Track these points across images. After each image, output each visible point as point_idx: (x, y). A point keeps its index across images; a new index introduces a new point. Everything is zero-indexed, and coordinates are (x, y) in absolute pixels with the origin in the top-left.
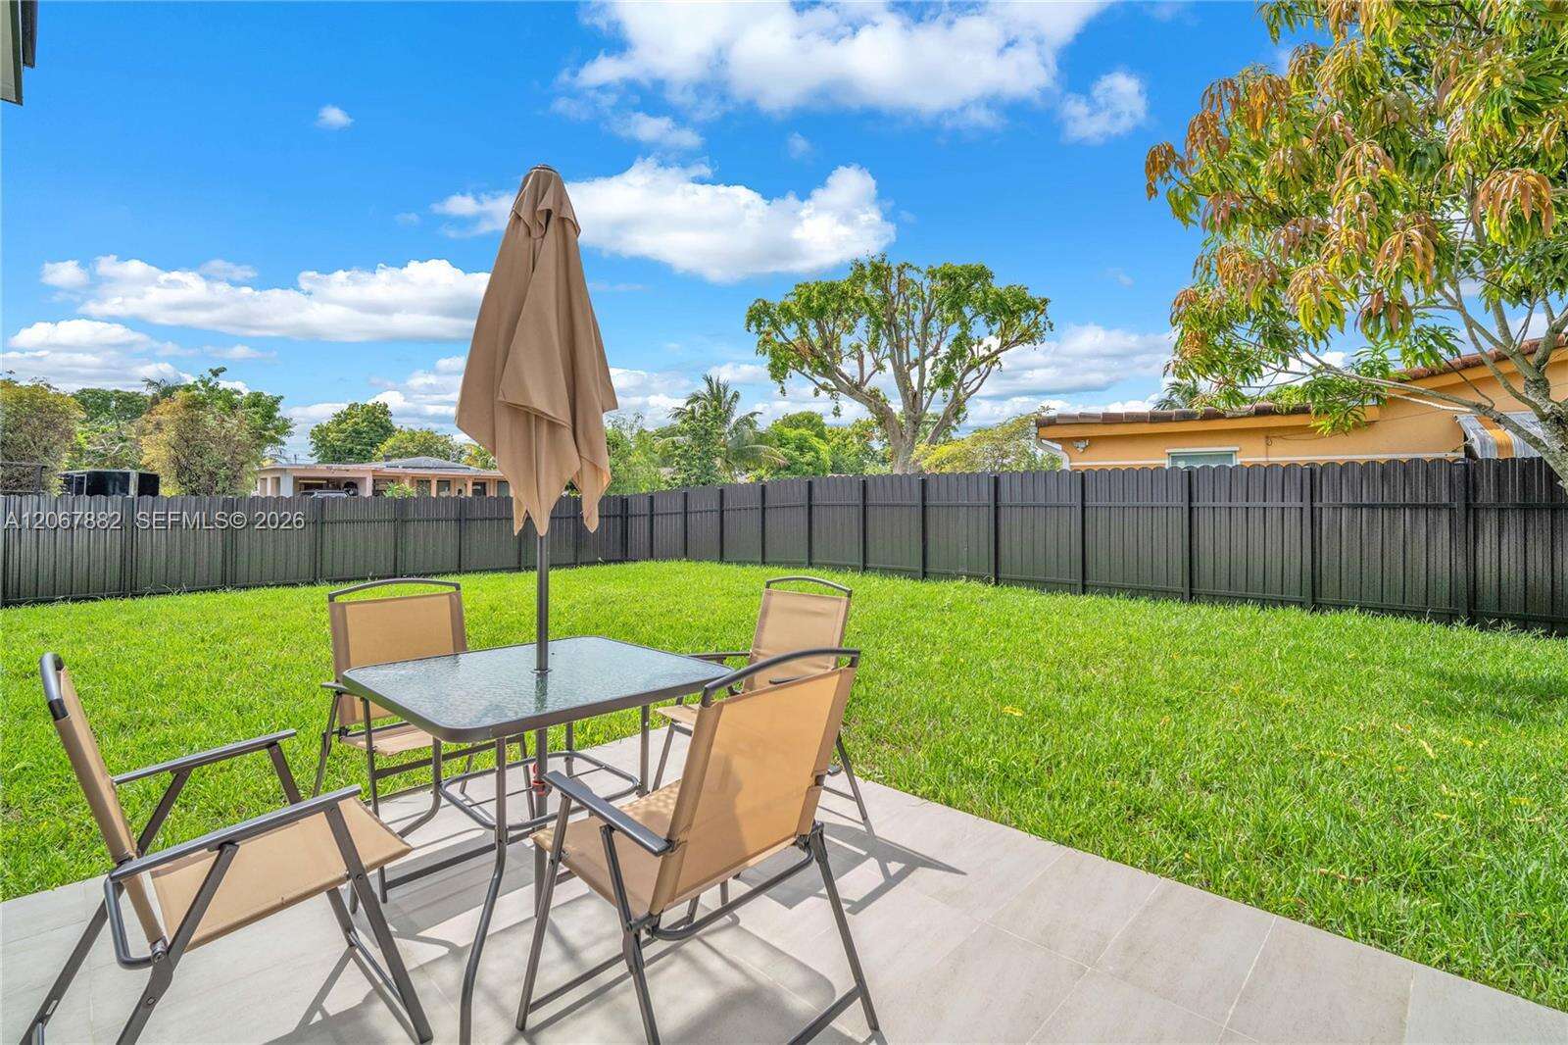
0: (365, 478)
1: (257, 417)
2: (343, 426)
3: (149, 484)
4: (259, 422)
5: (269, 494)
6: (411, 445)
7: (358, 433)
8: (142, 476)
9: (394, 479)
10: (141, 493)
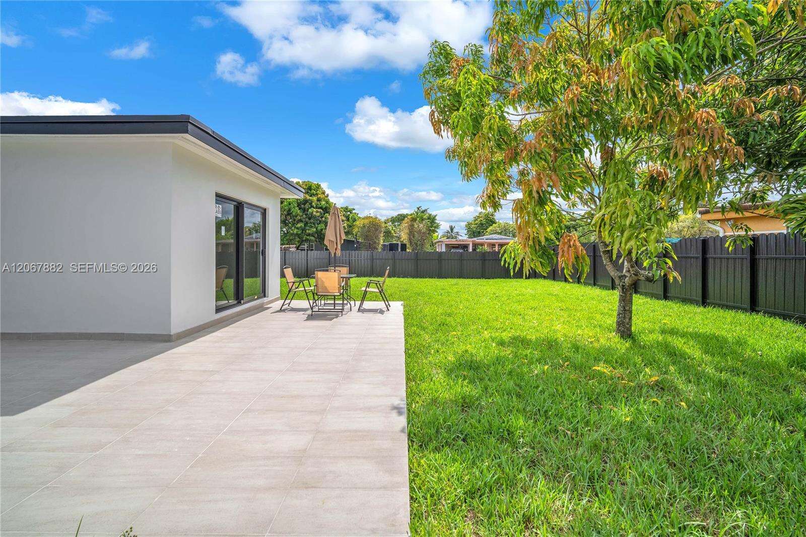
0: (469, 244)
1: (428, 223)
2: (477, 222)
3: (404, 247)
4: (430, 225)
5: (443, 251)
6: (498, 229)
7: (482, 224)
8: (402, 244)
9: (482, 245)
10: (402, 250)
